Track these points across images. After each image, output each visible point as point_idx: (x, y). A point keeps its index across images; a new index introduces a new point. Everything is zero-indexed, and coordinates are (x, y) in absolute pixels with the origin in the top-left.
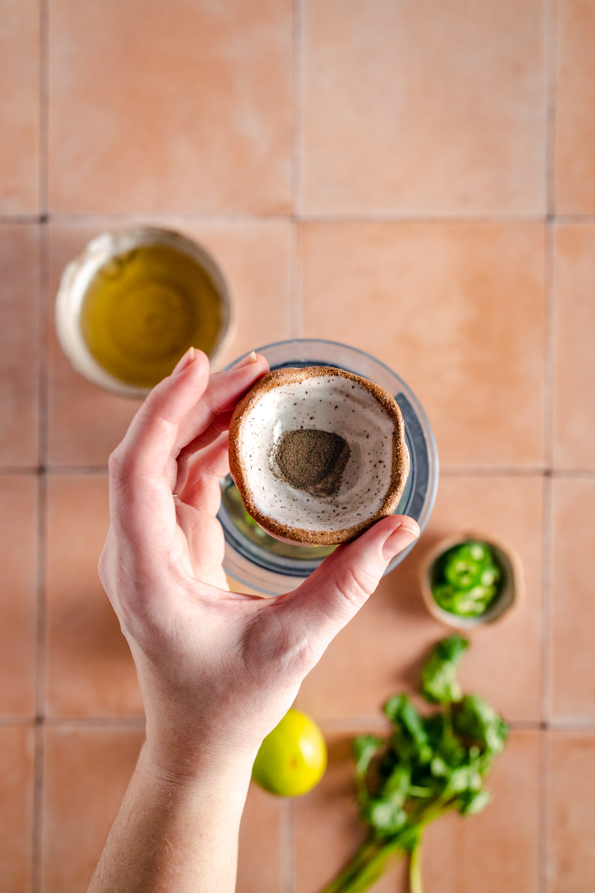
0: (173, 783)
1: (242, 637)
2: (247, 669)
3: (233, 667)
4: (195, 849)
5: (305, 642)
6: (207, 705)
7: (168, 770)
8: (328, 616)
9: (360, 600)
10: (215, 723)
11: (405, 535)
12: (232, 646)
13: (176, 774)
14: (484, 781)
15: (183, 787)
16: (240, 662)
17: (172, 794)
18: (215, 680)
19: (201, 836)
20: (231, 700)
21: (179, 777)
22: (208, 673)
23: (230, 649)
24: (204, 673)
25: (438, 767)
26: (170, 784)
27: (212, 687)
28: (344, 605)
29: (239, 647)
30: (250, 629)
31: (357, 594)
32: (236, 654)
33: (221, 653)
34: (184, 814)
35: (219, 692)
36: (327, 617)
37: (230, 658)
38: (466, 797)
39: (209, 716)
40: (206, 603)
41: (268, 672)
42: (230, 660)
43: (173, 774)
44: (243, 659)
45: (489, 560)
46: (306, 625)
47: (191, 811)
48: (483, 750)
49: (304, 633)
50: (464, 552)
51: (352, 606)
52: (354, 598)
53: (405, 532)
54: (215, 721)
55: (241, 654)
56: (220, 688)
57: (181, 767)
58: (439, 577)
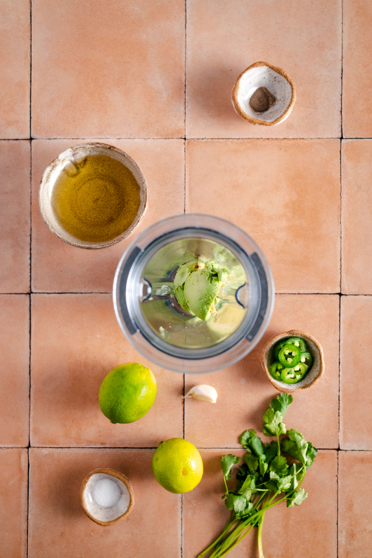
14: (301, 483)
25: (273, 475)
45: (303, 348)
50: (289, 342)
58: (274, 358)
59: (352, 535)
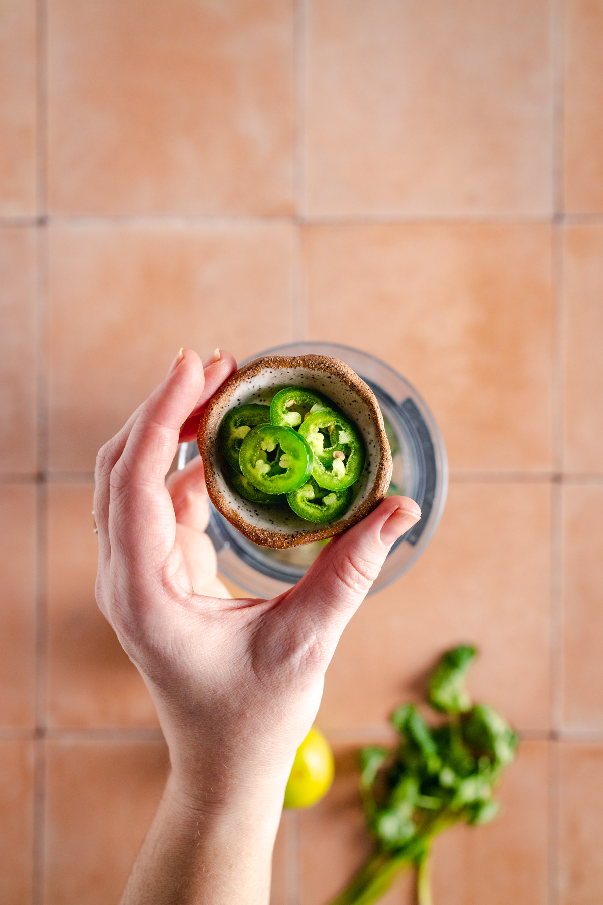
0: (200, 812)
1: (249, 646)
2: (259, 679)
3: (244, 680)
4: (224, 881)
5: (312, 639)
6: (225, 726)
7: (195, 798)
8: (333, 607)
9: (363, 587)
10: (236, 743)
11: (403, 518)
12: (240, 657)
13: (204, 802)
14: (494, 791)
15: (211, 815)
16: (250, 673)
17: (200, 823)
18: (228, 697)
19: (231, 867)
20: (248, 715)
21: (206, 805)
22: (219, 692)
23: (237, 661)
24: (215, 692)
25: (448, 778)
26: (197, 812)
27: (226, 706)
28: (348, 593)
29: (247, 657)
30: (256, 636)
31: (359, 582)
32: (244, 665)
33: (229, 668)
34: (213, 843)
35: (234, 710)
36: (333, 609)
37: (240, 671)
38: (475, 807)
39: (228, 737)
40: (207, 617)
41: (280, 676)
42: (240, 673)
43: (200, 802)
44: (252, 668)
46: (312, 620)
47: (220, 840)
48: (493, 760)
49: (310, 629)
51: (356, 594)
52: (356, 586)
53: (403, 515)
54: (236, 740)
55: (250, 663)
56: (234, 705)
57: (208, 795)
59: (577, 879)
